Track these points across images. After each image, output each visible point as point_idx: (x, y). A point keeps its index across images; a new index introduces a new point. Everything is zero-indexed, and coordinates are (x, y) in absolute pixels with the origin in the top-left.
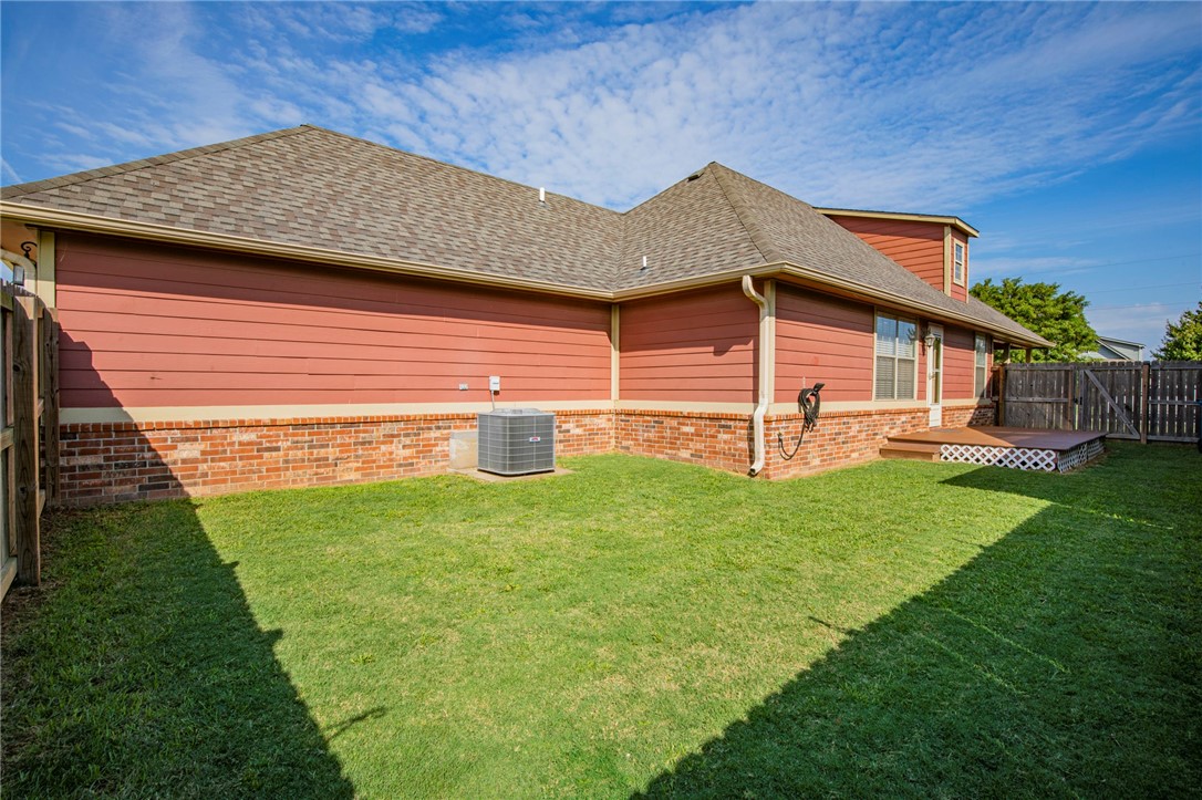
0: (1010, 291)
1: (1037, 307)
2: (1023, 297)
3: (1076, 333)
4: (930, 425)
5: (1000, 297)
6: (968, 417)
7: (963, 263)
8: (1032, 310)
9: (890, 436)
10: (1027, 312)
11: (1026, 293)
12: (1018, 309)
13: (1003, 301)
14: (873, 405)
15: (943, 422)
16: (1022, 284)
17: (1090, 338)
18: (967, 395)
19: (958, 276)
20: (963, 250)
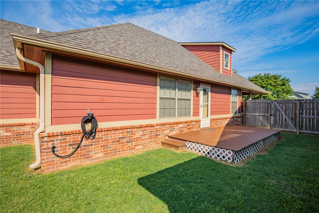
0: (266, 77)
1: (274, 82)
2: (270, 79)
3: (287, 90)
4: (202, 127)
5: (263, 79)
6: (227, 122)
7: (229, 61)
8: (273, 83)
9: (169, 135)
10: (271, 83)
11: (271, 78)
12: (269, 82)
13: (264, 80)
14: (157, 120)
15: (211, 125)
16: (270, 75)
17: (291, 91)
18: (228, 112)
19: (227, 66)
20: (229, 56)
